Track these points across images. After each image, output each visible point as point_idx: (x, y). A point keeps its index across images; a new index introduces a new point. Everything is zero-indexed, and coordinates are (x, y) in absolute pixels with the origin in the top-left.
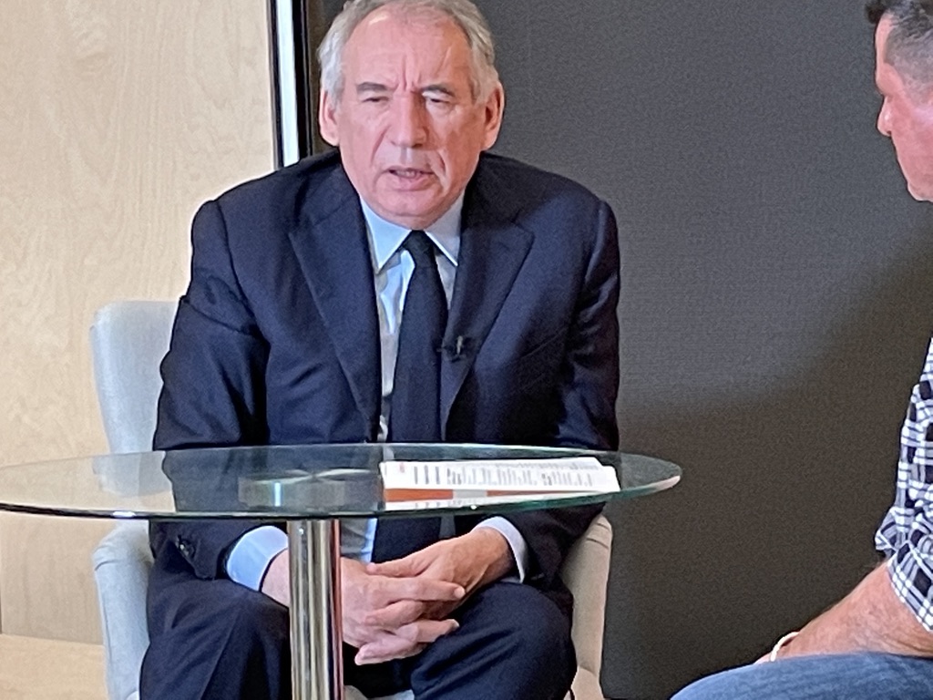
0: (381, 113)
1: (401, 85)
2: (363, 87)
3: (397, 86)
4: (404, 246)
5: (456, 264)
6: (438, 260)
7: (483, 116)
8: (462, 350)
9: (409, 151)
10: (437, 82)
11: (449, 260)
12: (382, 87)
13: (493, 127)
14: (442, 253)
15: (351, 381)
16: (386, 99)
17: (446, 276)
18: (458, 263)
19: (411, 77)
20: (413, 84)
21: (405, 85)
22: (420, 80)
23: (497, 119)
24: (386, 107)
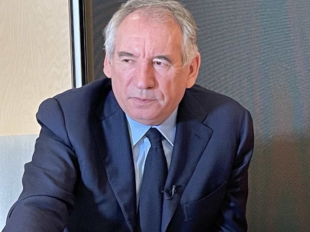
0: (131, 68)
1: (142, 55)
2: (121, 54)
3: (140, 55)
4: (146, 135)
5: (173, 145)
6: (163, 142)
7: (189, 71)
8: (174, 193)
9: (144, 91)
10: (163, 54)
11: (169, 143)
12: (131, 55)
13: (193, 76)
14: (166, 139)
15: (123, 209)
16: (134, 61)
17: (167, 151)
18: (174, 144)
19: (149, 51)
20: (149, 55)
21: (145, 55)
22: (153, 53)
23: (196, 72)
24: (133, 66)
